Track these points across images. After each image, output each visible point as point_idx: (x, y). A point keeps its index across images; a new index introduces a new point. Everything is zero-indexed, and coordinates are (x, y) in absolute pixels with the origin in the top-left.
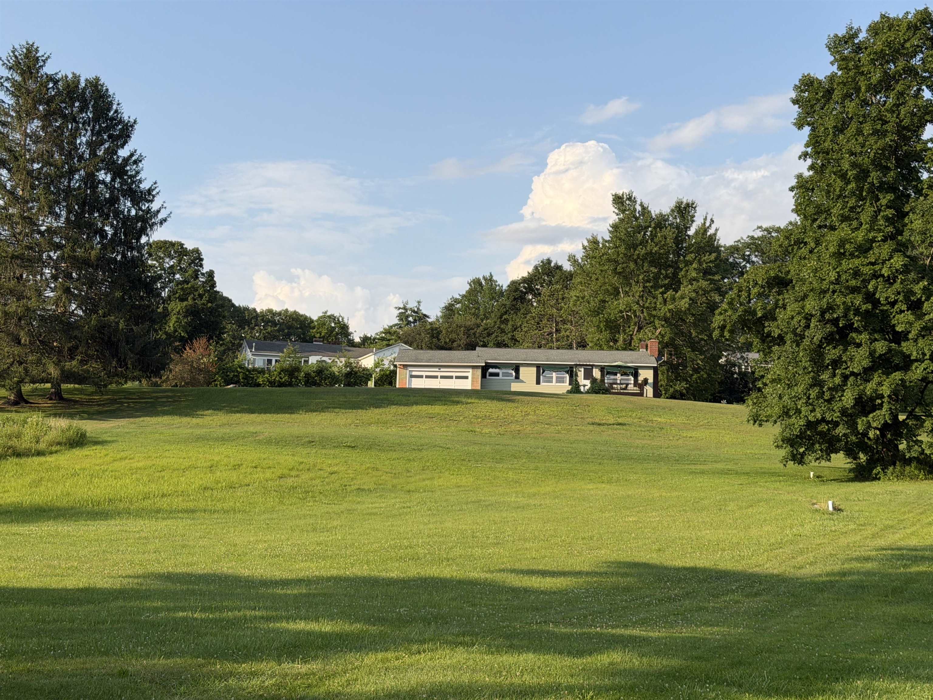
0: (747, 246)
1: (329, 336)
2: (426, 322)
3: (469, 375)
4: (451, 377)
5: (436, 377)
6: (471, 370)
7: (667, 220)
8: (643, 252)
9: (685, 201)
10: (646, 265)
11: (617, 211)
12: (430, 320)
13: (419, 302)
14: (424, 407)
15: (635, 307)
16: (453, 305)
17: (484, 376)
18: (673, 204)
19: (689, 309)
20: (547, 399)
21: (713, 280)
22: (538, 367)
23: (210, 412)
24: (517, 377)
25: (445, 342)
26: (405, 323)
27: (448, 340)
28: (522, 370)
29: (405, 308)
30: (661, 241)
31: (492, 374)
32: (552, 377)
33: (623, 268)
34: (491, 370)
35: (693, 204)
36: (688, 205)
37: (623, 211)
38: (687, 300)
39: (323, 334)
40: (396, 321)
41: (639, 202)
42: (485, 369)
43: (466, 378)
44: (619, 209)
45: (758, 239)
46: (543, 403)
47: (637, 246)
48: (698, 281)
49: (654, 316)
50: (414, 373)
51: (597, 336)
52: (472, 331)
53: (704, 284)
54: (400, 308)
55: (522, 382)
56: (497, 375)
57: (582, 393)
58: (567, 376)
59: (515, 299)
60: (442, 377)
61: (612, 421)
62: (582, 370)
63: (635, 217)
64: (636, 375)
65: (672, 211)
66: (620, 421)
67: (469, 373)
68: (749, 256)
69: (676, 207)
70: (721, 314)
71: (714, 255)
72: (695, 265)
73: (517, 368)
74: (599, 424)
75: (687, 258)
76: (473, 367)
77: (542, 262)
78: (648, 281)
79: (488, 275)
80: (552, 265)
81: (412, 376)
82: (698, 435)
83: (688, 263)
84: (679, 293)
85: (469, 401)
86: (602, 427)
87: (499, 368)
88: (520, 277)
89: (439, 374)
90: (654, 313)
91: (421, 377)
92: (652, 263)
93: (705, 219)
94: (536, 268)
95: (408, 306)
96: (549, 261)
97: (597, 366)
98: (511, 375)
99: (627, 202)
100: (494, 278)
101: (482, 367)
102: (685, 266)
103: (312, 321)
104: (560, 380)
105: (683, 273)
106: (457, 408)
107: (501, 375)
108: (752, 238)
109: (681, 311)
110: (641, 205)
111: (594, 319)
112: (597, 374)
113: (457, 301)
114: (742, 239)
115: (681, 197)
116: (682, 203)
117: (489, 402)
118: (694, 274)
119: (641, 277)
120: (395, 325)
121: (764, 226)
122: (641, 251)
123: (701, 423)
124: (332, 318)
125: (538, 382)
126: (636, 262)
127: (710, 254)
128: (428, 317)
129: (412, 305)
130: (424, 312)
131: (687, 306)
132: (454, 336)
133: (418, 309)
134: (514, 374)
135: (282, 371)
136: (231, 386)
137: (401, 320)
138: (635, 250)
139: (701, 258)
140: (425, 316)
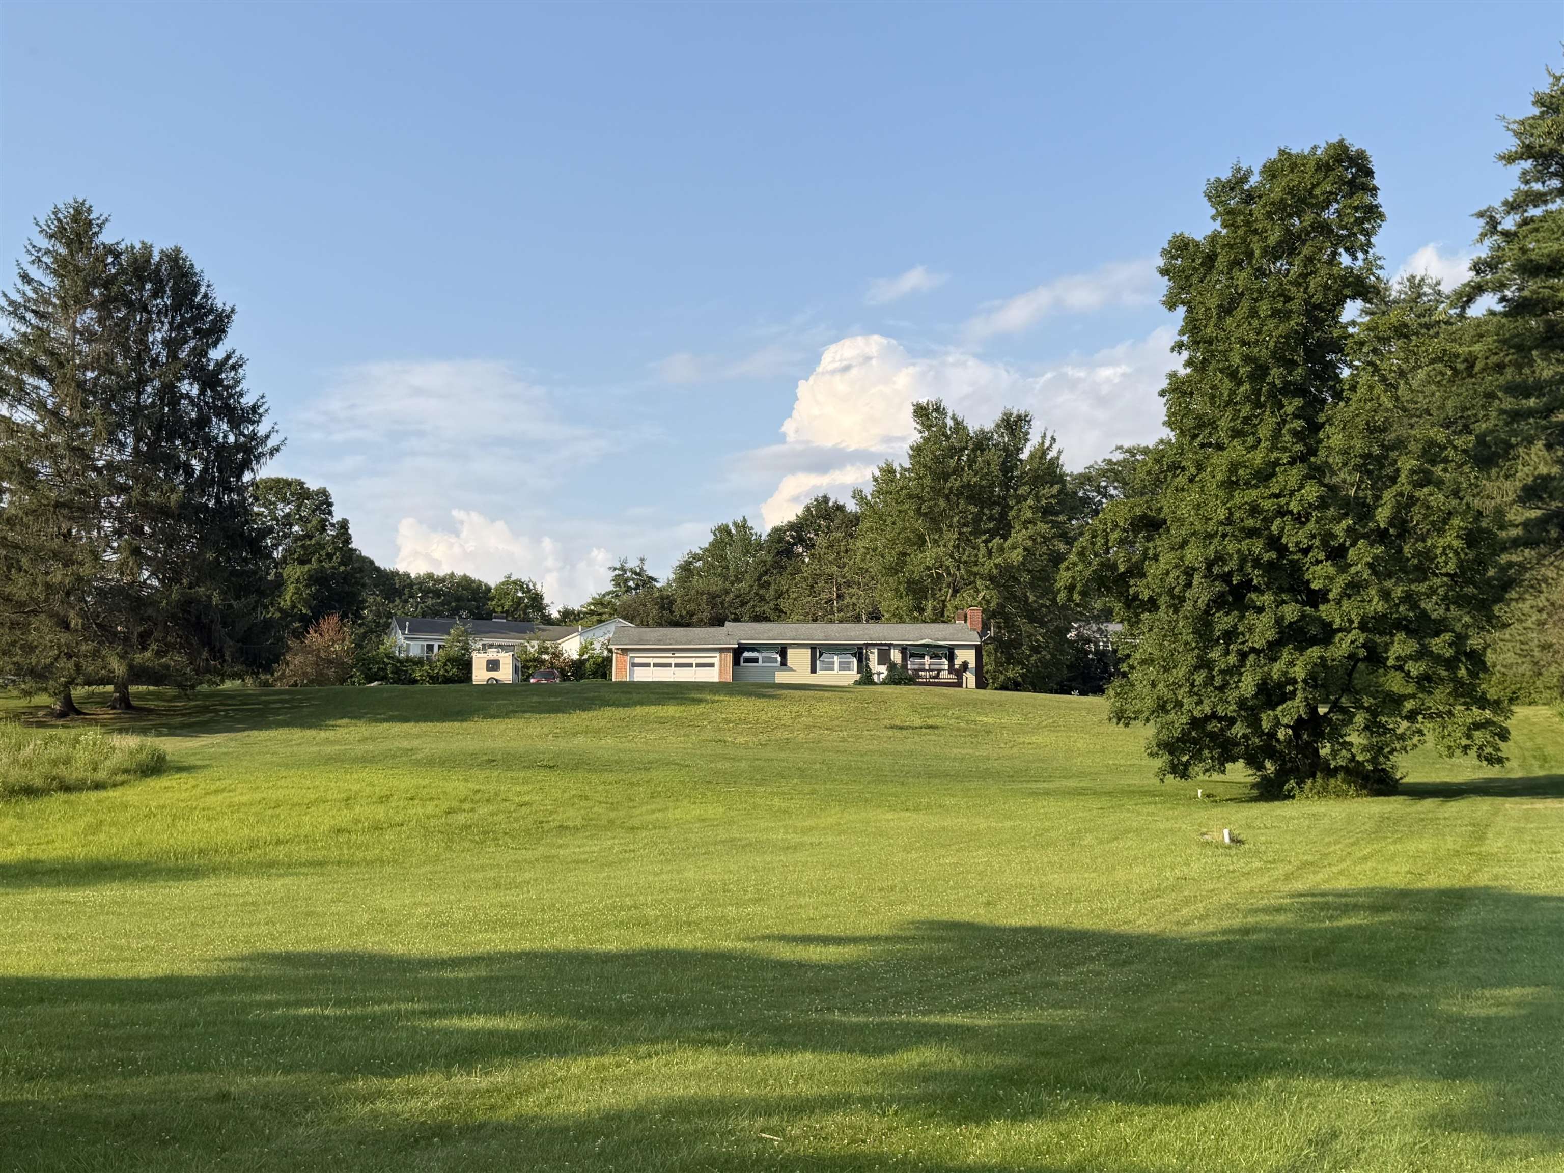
0: (1104, 473)
1: (516, 609)
2: (652, 587)
3: (716, 661)
4: (690, 665)
5: (669, 665)
6: (718, 655)
7: (991, 438)
8: (958, 484)
9: (1015, 413)
10: (962, 502)
11: (919, 427)
12: (658, 585)
13: (642, 560)
14: (652, 709)
15: (948, 562)
16: (691, 563)
17: (736, 662)
18: (998, 416)
19: (1023, 564)
20: (827, 694)
21: (1057, 522)
22: (813, 648)
23: (345, 721)
24: (784, 663)
25: (681, 616)
26: (623, 589)
27: (684, 613)
28: (789, 651)
29: (623, 569)
30: (982, 469)
31: (748, 660)
32: (833, 663)
33: (930, 507)
34: (746, 654)
35: (1027, 416)
36: (1019, 417)
37: (929, 427)
38: (1020, 550)
39: (506, 608)
40: (610, 587)
41: (950, 414)
42: (737, 653)
43: (712, 665)
44: (923, 424)
45: (1118, 463)
46: (821, 699)
47: (949, 476)
48: (1035, 524)
49: (976, 574)
50: (637, 661)
51: (895, 603)
52: (719, 600)
53: (1043, 527)
54: (615, 569)
55: (791, 670)
56: (755, 660)
57: (875, 684)
58: (855, 661)
59: (778, 553)
60: (677, 665)
61: (918, 722)
62: (876, 651)
63: (945, 434)
64: (951, 658)
65: (998, 426)
66: (930, 722)
67: (716, 658)
68: (1105, 487)
69: (1003, 420)
70: (1068, 569)
71: (1057, 487)
72: (1030, 502)
73: (783, 651)
74: (901, 728)
75: (1019, 492)
76: (721, 650)
77: (816, 500)
78: (965, 525)
79: (739, 520)
80: (831, 504)
81: (634, 665)
82: (1040, 740)
83: (1021, 499)
84: (1009, 542)
85: (717, 698)
86: (904, 732)
87: (758, 651)
88: (785, 522)
89: (673, 661)
90: (975, 569)
91: (648, 665)
92: (971, 499)
93: (1044, 437)
94: (808, 509)
95: (628, 566)
96: (826, 499)
97: (896, 646)
98: (775, 661)
99: (934, 414)
100: (749, 524)
101: (734, 649)
102: (1017, 503)
103: (489, 589)
104: (844, 667)
105: (1013, 513)
106: (700, 708)
107: (760, 660)
108: (1110, 462)
109: (1013, 567)
110: (954, 418)
111: (891, 580)
112: (896, 656)
113: (696, 557)
114: (1096, 463)
115: (1009, 407)
116: (1011, 414)
117: (744, 699)
118: (1029, 514)
119: (955, 520)
120: (609, 593)
121: (1126, 446)
122: (954, 483)
123: (1044, 724)
124: (519, 585)
125: (813, 670)
126: (947, 498)
127: (1052, 486)
128: (655, 580)
129: (633, 564)
130: (650, 573)
131: (1020, 559)
132: (692, 607)
133: (641, 569)
134: (779, 659)
135: (448, 661)
136: (376, 683)
137: (618, 585)
138: (946, 481)
139: (1038, 492)
140: (651, 578)
